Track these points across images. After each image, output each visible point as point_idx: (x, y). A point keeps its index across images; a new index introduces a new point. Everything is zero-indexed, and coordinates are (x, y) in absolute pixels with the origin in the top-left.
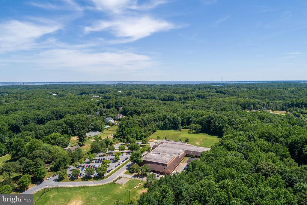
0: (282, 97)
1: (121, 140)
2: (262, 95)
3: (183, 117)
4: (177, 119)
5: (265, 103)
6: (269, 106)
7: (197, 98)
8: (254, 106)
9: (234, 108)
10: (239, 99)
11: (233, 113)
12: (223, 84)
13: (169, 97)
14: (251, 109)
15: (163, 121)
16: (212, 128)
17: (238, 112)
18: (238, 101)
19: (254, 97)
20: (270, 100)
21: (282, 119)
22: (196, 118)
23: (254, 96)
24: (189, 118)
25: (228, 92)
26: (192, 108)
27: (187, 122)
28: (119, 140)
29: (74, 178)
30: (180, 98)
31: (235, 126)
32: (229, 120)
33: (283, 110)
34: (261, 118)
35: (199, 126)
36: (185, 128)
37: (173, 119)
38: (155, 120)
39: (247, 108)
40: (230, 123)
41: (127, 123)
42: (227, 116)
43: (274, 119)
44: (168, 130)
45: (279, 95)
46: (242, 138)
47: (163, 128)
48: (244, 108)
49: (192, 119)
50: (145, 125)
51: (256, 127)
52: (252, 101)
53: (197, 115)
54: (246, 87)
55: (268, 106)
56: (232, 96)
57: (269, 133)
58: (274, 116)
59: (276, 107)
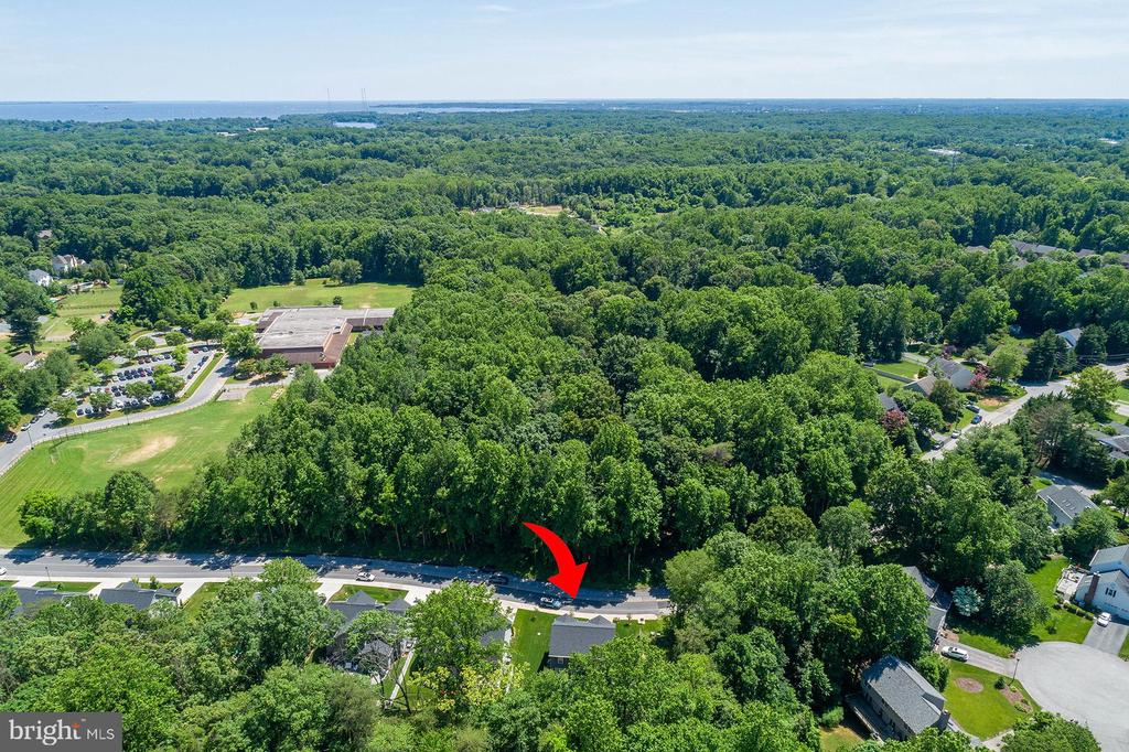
0: (555, 167)
1: (145, 325)
2: (504, 161)
3: (297, 243)
4: (285, 251)
5: (511, 185)
6: (522, 194)
7: (306, 179)
8: (485, 196)
9: (434, 207)
10: (442, 178)
11: (437, 221)
12: (371, 118)
13: (197, 181)
14: (479, 206)
15: (242, 260)
16: (390, 266)
17: (449, 217)
18: (442, 185)
19: (482, 168)
20: (526, 175)
21: (548, 224)
22: (338, 243)
23: (481, 164)
24: (317, 246)
25: (401, 152)
26: (310, 214)
27: (314, 259)
28: (138, 325)
29: (99, 412)
30: (246, 183)
31: (450, 251)
32: (432, 238)
33: (556, 202)
34: (505, 229)
35: (356, 265)
36: (312, 276)
37: (274, 251)
38: (220, 262)
39: (469, 204)
40: (436, 246)
41: (151, 275)
42: (425, 231)
43: (531, 229)
44: (264, 285)
45: (547, 160)
46: (471, 268)
47: (248, 282)
48: (460, 204)
49: (327, 248)
50: (199, 278)
51: (495, 246)
52: (479, 183)
53: (339, 236)
54: (455, 132)
55: (521, 197)
56: (418, 166)
57: (521, 255)
58: (532, 219)
59: (540, 197)
